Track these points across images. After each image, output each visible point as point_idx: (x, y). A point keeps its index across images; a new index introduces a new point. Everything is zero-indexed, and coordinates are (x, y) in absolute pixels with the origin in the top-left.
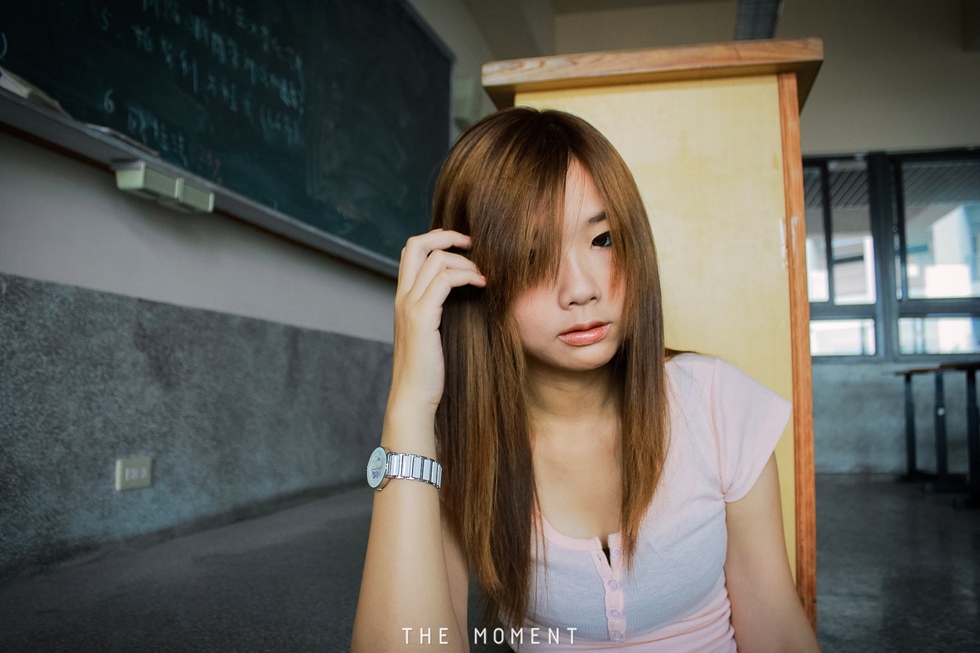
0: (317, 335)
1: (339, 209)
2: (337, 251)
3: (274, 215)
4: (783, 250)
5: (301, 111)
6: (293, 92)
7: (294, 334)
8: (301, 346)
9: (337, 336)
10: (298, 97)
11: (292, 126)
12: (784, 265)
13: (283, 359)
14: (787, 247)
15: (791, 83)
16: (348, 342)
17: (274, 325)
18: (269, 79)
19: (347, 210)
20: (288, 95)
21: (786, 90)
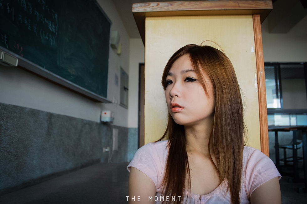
0: (59, 116)
1: (69, 71)
2: (68, 86)
3: (44, 70)
4: (256, 85)
5: (56, 34)
6: (54, 26)
7: (50, 116)
8: (53, 120)
9: (67, 116)
10: (55, 28)
11: (53, 39)
12: (256, 91)
13: (46, 125)
14: (258, 84)
15: (258, 19)
16: (70, 119)
17: (42, 112)
18: (44, 20)
19: (72, 71)
20: (52, 27)
21: (256, 21)
